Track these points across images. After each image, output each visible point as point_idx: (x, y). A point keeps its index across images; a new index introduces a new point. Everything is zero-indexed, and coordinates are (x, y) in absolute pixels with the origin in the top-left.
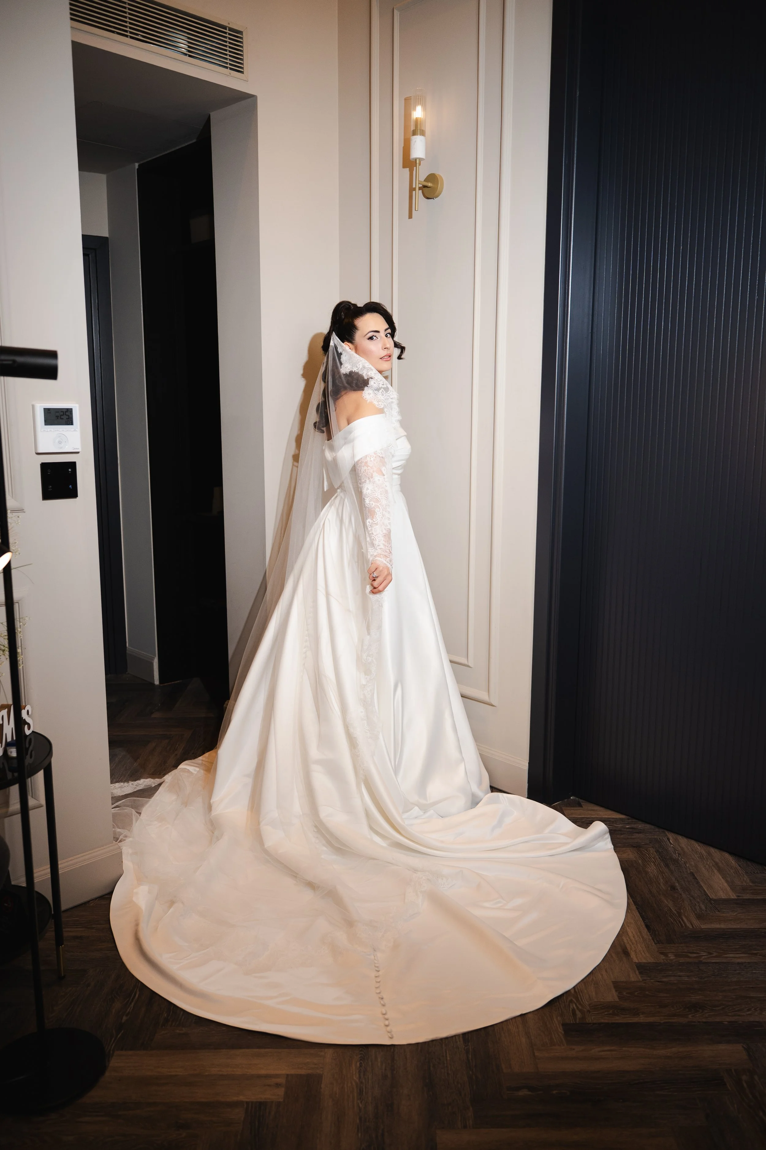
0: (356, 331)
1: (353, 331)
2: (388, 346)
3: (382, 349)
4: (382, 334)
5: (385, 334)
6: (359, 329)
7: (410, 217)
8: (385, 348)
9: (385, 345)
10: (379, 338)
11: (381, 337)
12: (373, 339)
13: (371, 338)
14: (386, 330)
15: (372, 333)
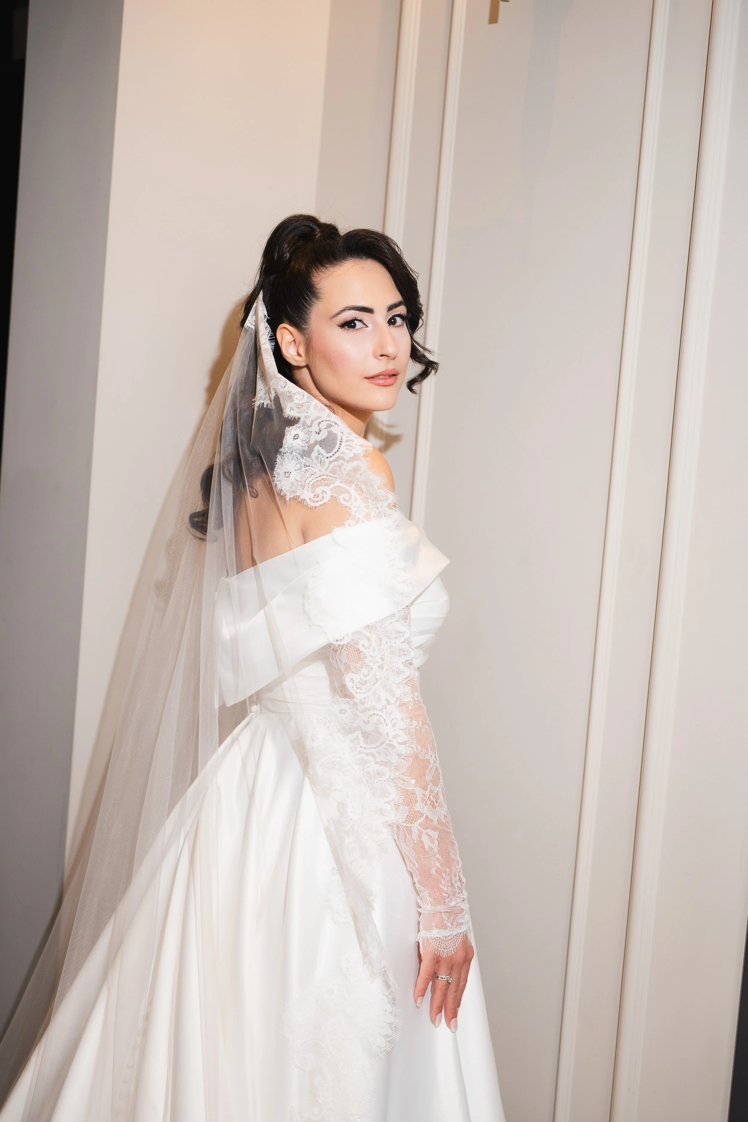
0: (314, 300)
1: (305, 299)
2: (390, 350)
3: (375, 357)
4: (381, 317)
5: (387, 316)
6: (320, 296)
7: (494, 18)
8: (382, 356)
9: (382, 346)
10: (370, 325)
11: (375, 324)
12: (354, 326)
13: (349, 324)
14: (391, 308)
15: (353, 311)
